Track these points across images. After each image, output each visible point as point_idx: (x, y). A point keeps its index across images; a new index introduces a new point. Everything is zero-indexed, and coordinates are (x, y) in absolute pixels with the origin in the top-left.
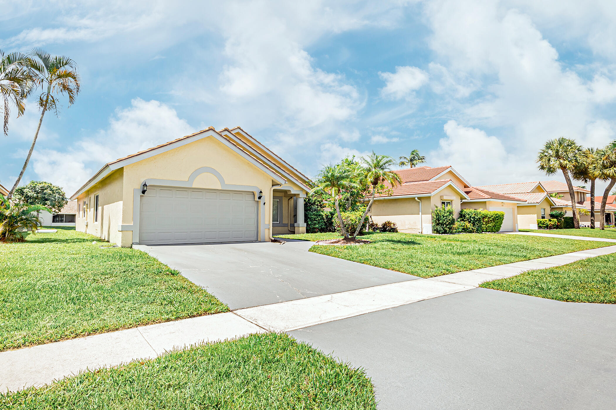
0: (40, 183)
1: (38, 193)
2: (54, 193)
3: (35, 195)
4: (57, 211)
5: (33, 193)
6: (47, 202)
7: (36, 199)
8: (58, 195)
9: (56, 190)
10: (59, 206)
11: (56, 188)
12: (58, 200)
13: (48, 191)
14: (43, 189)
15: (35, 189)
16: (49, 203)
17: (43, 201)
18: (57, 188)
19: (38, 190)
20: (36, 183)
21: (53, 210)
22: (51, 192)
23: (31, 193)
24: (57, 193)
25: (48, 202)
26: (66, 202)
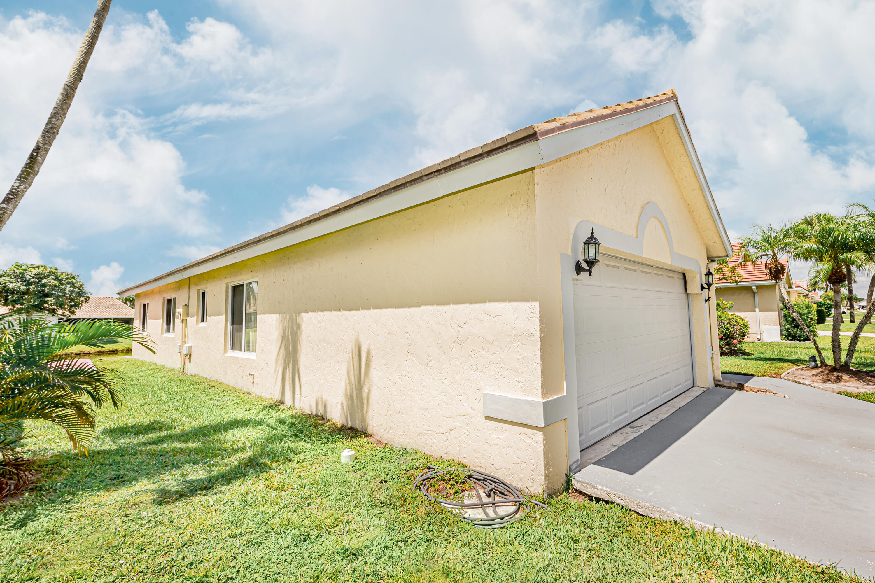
0: (34, 268)
1: (29, 284)
2: (62, 284)
3: (23, 288)
4: (67, 313)
5: (19, 284)
6: (49, 299)
7: (24, 293)
8: (70, 287)
9: (67, 279)
10: (71, 306)
11: (67, 276)
12: (70, 296)
13: (51, 281)
14: (40, 277)
15: (22, 277)
16: (51, 301)
17: (41, 297)
18: (69, 276)
19: (30, 279)
20: (24, 267)
21: (60, 312)
22: (56, 282)
23: (14, 284)
24: (69, 283)
25: (51, 299)
26: (85, 299)
